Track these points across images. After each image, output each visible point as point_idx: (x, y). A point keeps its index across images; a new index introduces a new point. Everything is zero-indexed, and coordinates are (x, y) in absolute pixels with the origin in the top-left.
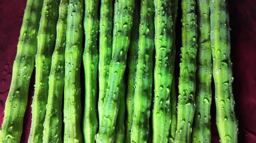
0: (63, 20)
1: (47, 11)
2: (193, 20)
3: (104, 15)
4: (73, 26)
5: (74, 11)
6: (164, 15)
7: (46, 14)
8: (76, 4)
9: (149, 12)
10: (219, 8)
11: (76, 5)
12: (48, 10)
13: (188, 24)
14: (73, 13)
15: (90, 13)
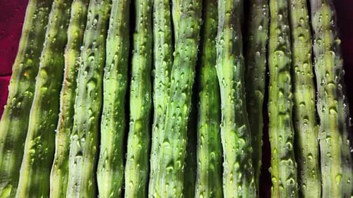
0: (60, 167)
1: (33, 151)
2: (291, 176)
3: (133, 157)
4: (76, 184)
5: (80, 153)
6: (240, 184)
7: (32, 157)
8: (84, 136)
9: (212, 161)
10: (340, 162)
11: (83, 139)
12: (34, 147)
13: (282, 185)
14: (78, 157)
15: (107, 158)
